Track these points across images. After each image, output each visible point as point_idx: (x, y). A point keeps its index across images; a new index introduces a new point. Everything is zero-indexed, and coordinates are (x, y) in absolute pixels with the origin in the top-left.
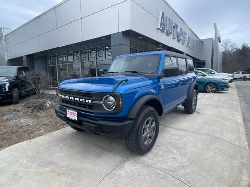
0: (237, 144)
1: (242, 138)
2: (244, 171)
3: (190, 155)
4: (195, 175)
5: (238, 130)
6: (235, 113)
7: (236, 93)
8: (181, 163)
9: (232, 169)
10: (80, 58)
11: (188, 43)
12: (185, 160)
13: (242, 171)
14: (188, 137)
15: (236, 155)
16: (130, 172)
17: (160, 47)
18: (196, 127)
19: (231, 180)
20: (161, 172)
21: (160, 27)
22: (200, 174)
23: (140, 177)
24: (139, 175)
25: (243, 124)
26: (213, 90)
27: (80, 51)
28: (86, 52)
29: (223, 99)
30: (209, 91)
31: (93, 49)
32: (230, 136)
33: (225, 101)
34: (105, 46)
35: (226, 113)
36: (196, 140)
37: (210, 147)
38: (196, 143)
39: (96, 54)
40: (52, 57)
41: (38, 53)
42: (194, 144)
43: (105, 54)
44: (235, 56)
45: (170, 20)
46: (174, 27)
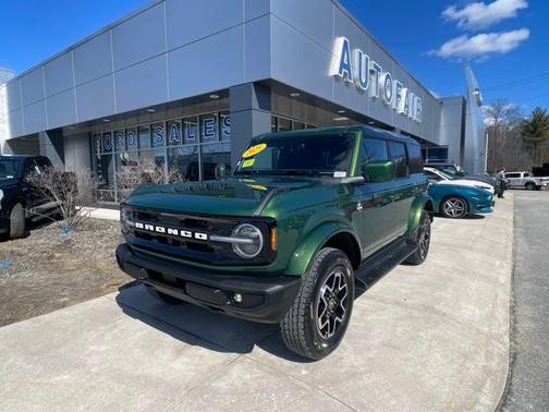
0: (486, 329)
1: (499, 317)
2: (488, 385)
3: (375, 351)
4: (378, 392)
5: (495, 299)
6: (498, 263)
7: (511, 218)
8: (353, 367)
9: (461, 382)
10: (164, 138)
11: (406, 106)
12: (362, 362)
13: (482, 386)
14: (380, 312)
15: (476, 352)
16: (240, 385)
17: (342, 115)
18: (404, 291)
19: (453, 405)
20: (305, 386)
21: (340, 72)
22: (389, 390)
23: (258, 394)
24: (257, 391)
25: (509, 286)
26: (458, 212)
27: (164, 121)
28: (178, 125)
29: (478, 232)
30: (451, 213)
31: (193, 120)
32: (474, 311)
33: (480, 236)
34: (219, 113)
35: (477, 262)
36: (397, 319)
37: (421, 334)
38: (394, 326)
39: (201, 129)
40: (105, 134)
41: (73, 126)
42: (389, 327)
43: (220, 129)
44: (519, 136)
45: (364, 56)
46: (372, 72)
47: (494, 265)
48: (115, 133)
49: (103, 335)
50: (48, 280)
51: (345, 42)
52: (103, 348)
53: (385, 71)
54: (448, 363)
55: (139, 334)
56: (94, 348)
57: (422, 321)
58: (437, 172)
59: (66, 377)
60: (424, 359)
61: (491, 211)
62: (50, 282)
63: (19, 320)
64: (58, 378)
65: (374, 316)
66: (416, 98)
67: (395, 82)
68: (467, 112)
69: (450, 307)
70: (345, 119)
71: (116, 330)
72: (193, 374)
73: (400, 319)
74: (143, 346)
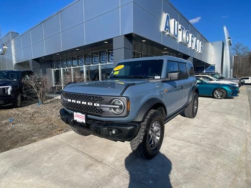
0: (244, 158)
3: (188, 170)
5: (246, 141)
6: (245, 122)
7: (247, 99)
10: (84, 62)
11: (196, 46)
14: (188, 148)
15: (241, 172)
17: (166, 50)
18: (199, 136)
21: (165, 30)
26: (222, 96)
27: (83, 55)
28: (90, 56)
29: (232, 106)
30: (218, 96)
31: (97, 53)
32: (237, 148)
33: (234, 108)
34: (109, 50)
35: (234, 122)
36: (197, 152)
37: (211, 161)
38: (196, 156)
39: (100, 58)
40: (57, 60)
41: (43, 57)
42: (194, 157)
43: (109, 58)
44: (248, 60)
45: (176, 23)
46: (180, 30)
47: (243, 123)
48: (62, 60)
49: (51, 158)
50: (29, 128)
51: (168, 16)
52: (50, 165)
53: (186, 30)
54: (227, 178)
55: (68, 157)
56: (46, 164)
57: (210, 153)
58: (211, 77)
59: (31, 180)
60: (214, 176)
61: (238, 96)
62: (30, 129)
63: (13, 148)
64: (27, 181)
65: (185, 150)
66: (200, 42)
67: (191, 35)
68: (225, 49)
69: (224, 146)
70: (167, 52)
71: (57, 155)
72: (94, 181)
73: (199, 152)
74: (70, 164)
